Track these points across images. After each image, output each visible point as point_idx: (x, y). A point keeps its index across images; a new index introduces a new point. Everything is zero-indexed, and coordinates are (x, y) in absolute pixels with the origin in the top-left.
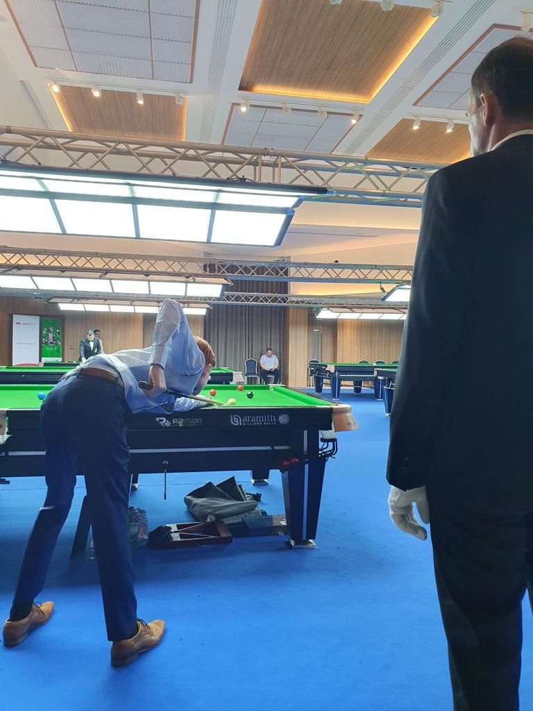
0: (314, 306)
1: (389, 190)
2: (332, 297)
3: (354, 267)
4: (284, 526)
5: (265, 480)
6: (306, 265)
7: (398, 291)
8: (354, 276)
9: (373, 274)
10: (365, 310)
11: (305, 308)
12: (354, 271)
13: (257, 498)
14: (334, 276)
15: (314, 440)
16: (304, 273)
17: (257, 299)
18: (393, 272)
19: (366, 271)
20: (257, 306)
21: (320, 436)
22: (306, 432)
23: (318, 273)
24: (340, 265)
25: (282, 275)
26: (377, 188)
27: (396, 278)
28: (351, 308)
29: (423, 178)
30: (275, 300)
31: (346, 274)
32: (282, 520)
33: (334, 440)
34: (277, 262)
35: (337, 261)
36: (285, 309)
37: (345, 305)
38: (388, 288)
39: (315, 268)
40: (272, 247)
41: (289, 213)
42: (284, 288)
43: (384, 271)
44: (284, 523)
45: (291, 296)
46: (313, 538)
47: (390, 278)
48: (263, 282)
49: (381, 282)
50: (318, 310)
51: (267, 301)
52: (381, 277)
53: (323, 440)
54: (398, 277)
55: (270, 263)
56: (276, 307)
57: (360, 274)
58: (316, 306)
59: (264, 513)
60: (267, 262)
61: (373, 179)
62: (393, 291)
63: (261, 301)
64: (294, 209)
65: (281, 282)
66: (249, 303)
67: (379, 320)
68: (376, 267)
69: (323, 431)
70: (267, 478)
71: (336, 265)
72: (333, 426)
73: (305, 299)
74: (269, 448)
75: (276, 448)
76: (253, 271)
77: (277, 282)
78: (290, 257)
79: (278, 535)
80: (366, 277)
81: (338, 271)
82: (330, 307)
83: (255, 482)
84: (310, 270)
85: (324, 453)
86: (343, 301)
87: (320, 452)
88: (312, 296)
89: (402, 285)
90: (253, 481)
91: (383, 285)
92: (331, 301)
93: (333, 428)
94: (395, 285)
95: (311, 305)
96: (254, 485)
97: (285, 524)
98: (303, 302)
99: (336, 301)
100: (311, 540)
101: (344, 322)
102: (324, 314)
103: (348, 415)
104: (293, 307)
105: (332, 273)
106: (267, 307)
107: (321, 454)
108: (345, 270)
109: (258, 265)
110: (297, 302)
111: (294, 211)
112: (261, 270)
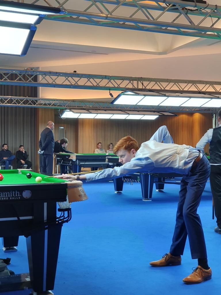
0: (59, 107)
1: (111, 14)
2: (74, 101)
3: (89, 77)
4: (29, 282)
5: (15, 247)
6: (50, 73)
7: (122, 97)
8: (89, 84)
9: (104, 83)
10: (99, 111)
11: (52, 109)
12: (89, 80)
13: (7, 261)
14: (73, 83)
15: (52, 210)
16: (49, 79)
17: (11, 101)
18: (119, 82)
19: (98, 80)
20: (12, 107)
21: (58, 207)
22: (45, 204)
23: (60, 80)
24: (78, 74)
25: (30, 81)
26: (102, 13)
27: (121, 86)
28: (88, 110)
29: (137, 7)
30: (26, 102)
31: (82, 82)
32: (27, 277)
33: (69, 210)
34: (26, 71)
35: (75, 72)
36: (36, 110)
37: (84, 108)
38: (115, 93)
39: (58, 76)
40: (19, 56)
41: (32, 29)
42: (34, 92)
43: (112, 81)
44: (28, 279)
45: (39, 100)
46: (52, 289)
47: (116, 86)
48: (16, 86)
49: (110, 89)
50: (62, 111)
51: (19, 103)
52: (110, 85)
53: (60, 210)
54: (123, 86)
55: (21, 72)
56: (27, 108)
57: (93, 82)
58: (61, 108)
59: (12, 273)
60: (18, 70)
61: (98, 5)
62: (119, 96)
63: (15, 103)
64: (37, 26)
65: (32, 87)
66: (4, 104)
67: (110, 119)
68: (105, 77)
69: (59, 203)
70: (16, 245)
71: (75, 74)
72: (67, 198)
73: (51, 102)
74: (16, 219)
75: (21, 218)
76: (6, 77)
77: (28, 87)
78: (39, 67)
79: (23, 289)
80: (98, 84)
81: (76, 79)
82: (71, 108)
83: (7, 249)
84: (54, 77)
85: (61, 220)
86: (82, 105)
87: (57, 220)
88: (57, 100)
89: (125, 92)
90: (4, 249)
91: (112, 92)
92: (73, 104)
93: (68, 200)
94: (120, 92)
95: (56, 107)
96: (5, 252)
97: (30, 280)
98: (49, 104)
99: (77, 104)
100: (50, 291)
101: (83, 120)
102: (68, 115)
103: (80, 188)
104: (42, 108)
105: (72, 81)
106: (20, 107)
107: (58, 221)
108: (82, 79)
109: (11, 72)
110: (45, 104)
111: (36, 27)
112: (13, 77)
